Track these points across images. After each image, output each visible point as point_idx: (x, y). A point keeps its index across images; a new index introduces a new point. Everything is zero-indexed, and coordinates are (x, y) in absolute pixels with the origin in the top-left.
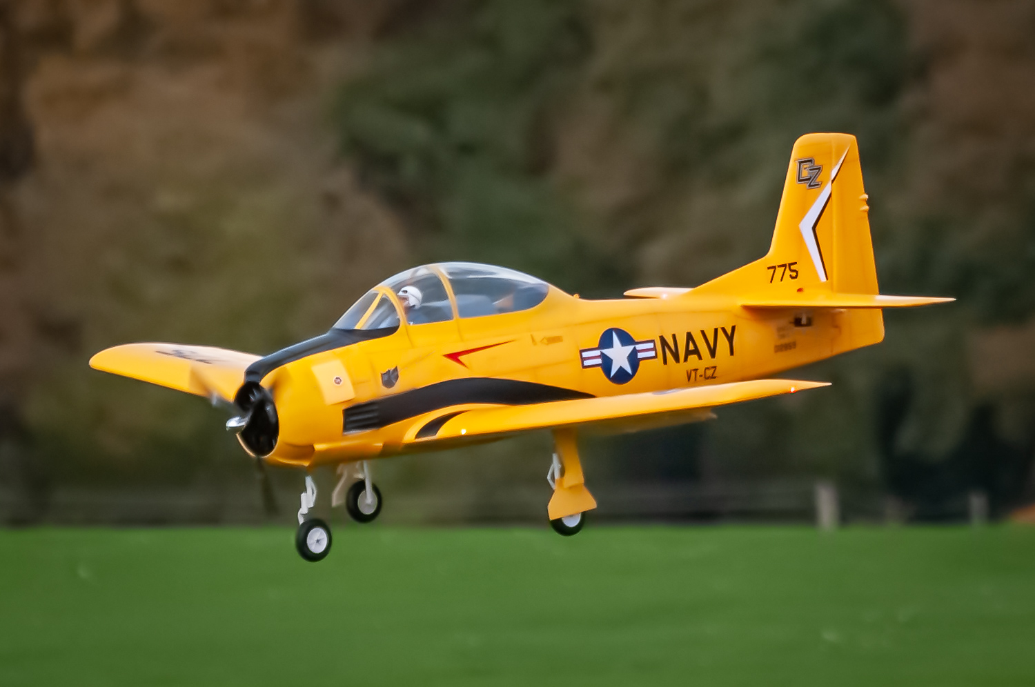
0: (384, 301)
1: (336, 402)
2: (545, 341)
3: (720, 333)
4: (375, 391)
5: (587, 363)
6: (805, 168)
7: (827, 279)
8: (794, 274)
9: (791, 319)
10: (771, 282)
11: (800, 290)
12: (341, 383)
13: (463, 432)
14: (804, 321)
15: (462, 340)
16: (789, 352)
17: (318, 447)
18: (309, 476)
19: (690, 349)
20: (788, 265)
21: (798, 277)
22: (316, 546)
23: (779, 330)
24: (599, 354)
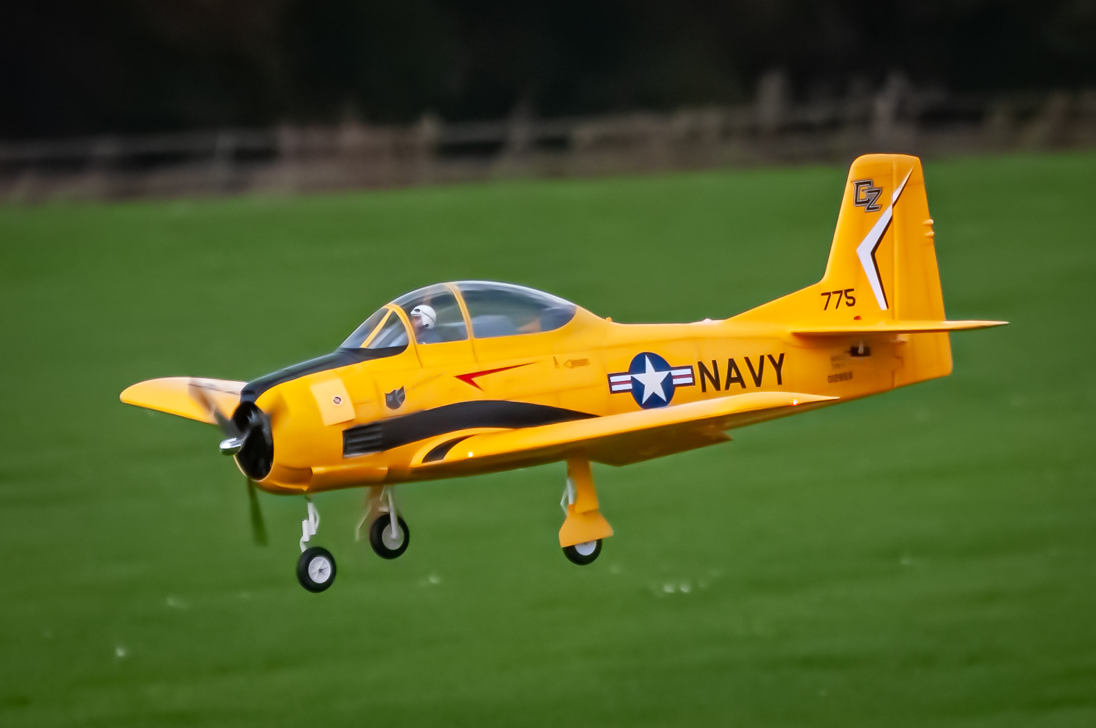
0: (394, 319)
1: (336, 423)
2: (570, 364)
3: (767, 360)
4: (378, 411)
5: (615, 388)
6: (863, 191)
7: (888, 307)
8: (851, 301)
9: (848, 348)
10: (825, 309)
11: (857, 318)
12: (341, 402)
13: (471, 455)
14: (861, 350)
15: (477, 361)
16: (844, 382)
17: (316, 470)
18: (309, 500)
19: (732, 376)
20: (844, 292)
21: (855, 305)
22: (318, 577)
23: (833, 359)
24: (630, 379)
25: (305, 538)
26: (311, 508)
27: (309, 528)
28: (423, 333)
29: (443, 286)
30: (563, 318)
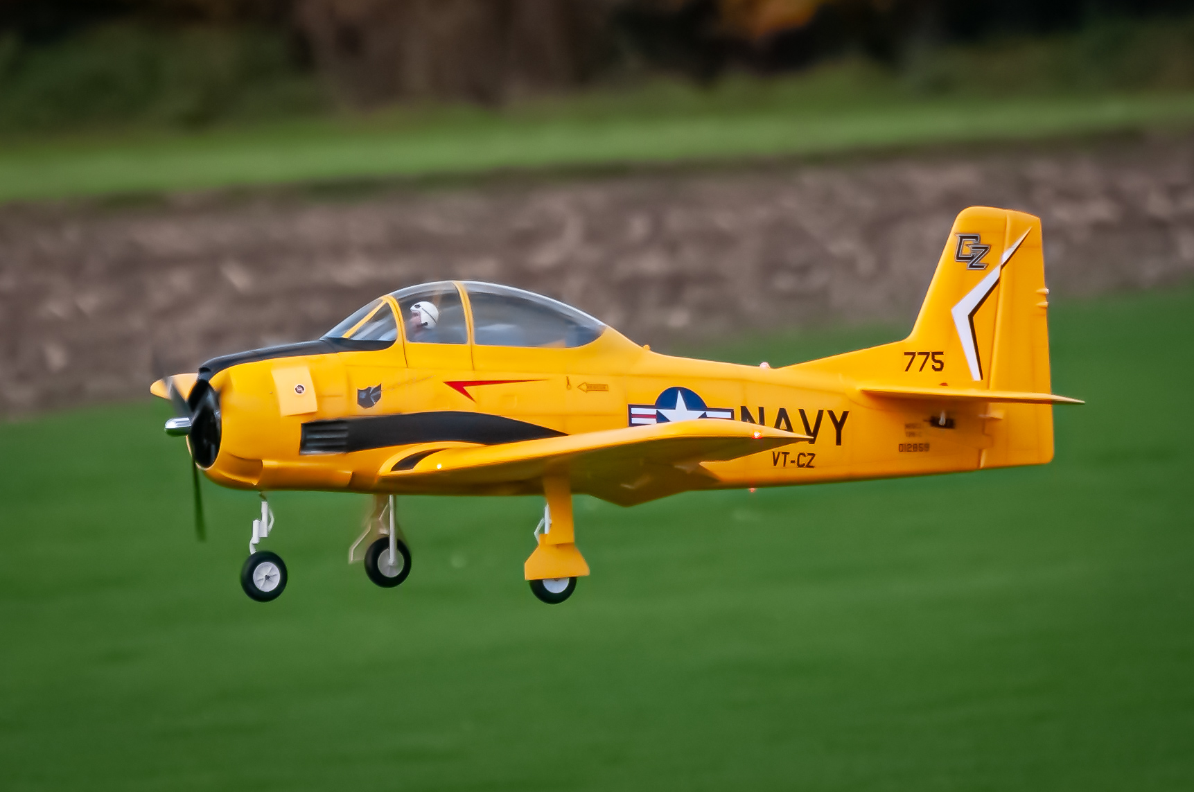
0: (385, 312)
1: (293, 414)
2: (584, 387)
3: (826, 416)
4: (345, 407)
5: (634, 420)
6: (967, 245)
7: (982, 378)
8: (938, 366)
9: (928, 417)
10: (907, 370)
11: (944, 384)
12: (303, 392)
13: (439, 467)
14: (942, 421)
15: (474, 369)
16: (918, 453)
17: (267, 463)
18: (264, 498)
20: (931, 353)
21: (943, 370)
22: (264, 584)
23: (908, 426)
24: (655, 413)
25: (255, 539)
26: (264, 506)
27: (260, 530)
29: (450, 284)
30: (587, 336)
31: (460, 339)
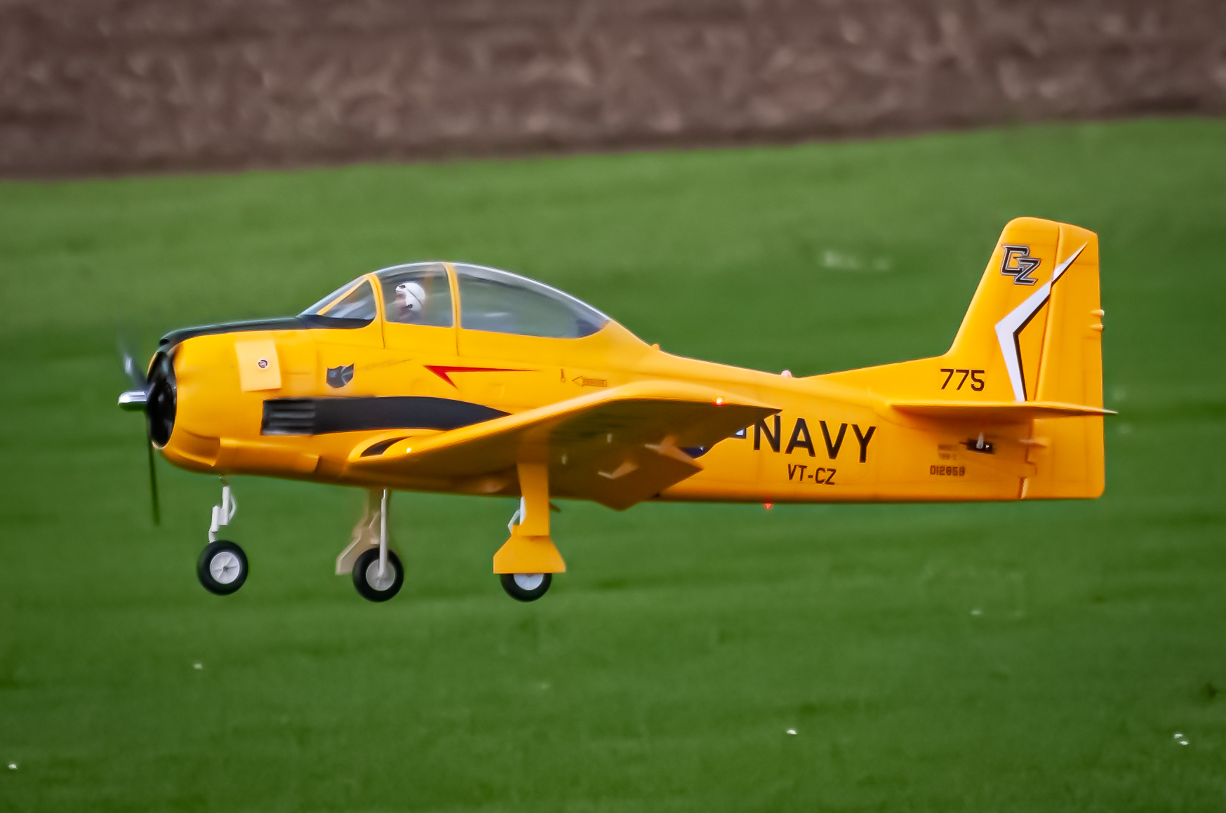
0: (366, 290)
1: (254, 390)
2: (580, 381)
3: (850, 431)
4: (311, 385)
6: (1014, 257)
7: (1026, 400)
8: (978, 385)
9: (965, 439)
10: (943, 388)
12: (266, 367)
13: (409, 451)
14: (980, 444)
16: (951, 477)
17: (225, 442)
18: (226, 484)
19: (798, 440)
20: (970, 371)
21: (984, 389)
22: (222, 574)
23: (941, 447)
25: (214, 527)
26: (226, 491)
27: (220, 517)
28: (405, 315)
29: (440, 266)
30: (586, 329)
31: (446, 323)
